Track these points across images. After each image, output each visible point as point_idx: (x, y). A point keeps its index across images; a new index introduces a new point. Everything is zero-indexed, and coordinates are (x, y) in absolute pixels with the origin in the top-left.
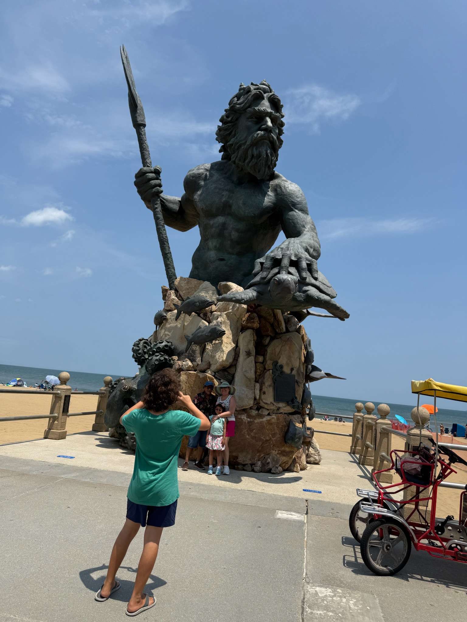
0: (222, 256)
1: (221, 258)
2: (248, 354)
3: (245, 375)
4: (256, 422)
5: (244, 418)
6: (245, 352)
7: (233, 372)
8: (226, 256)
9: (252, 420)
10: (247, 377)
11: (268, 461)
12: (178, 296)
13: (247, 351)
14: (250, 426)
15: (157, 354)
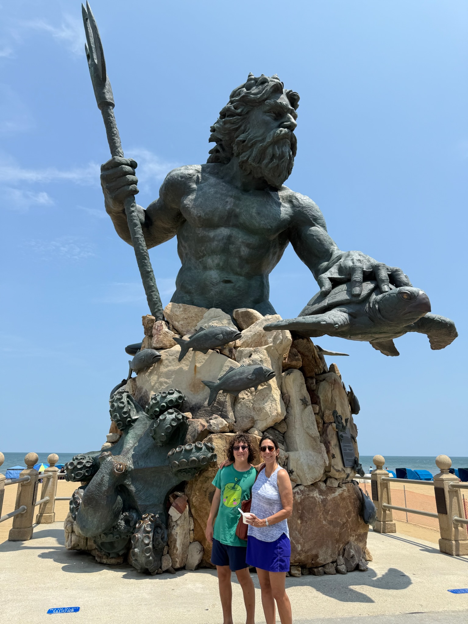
0: (227, 278)
1: (226, 279)
2: (304, 402)
3: (308, 433)
4: (329, 499)
5: (316, 496)
6: (301, 399)
7: (284, 430)
8: (233, 278)
9: (324, 497)
10: (311, 436)
11: (351, 554)
12: (171, 329)
13: (301, 398)
14: (324, 506)
15: (170, 411)
